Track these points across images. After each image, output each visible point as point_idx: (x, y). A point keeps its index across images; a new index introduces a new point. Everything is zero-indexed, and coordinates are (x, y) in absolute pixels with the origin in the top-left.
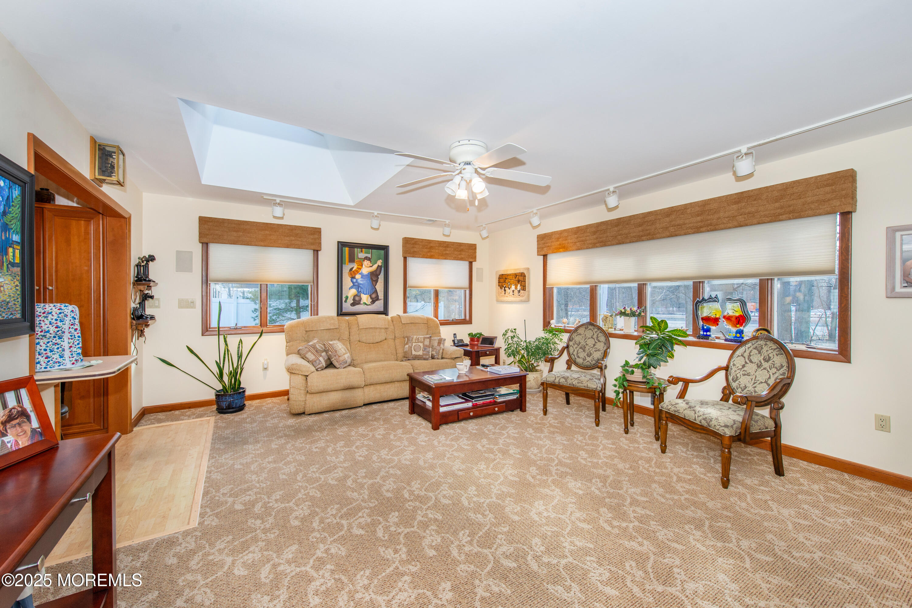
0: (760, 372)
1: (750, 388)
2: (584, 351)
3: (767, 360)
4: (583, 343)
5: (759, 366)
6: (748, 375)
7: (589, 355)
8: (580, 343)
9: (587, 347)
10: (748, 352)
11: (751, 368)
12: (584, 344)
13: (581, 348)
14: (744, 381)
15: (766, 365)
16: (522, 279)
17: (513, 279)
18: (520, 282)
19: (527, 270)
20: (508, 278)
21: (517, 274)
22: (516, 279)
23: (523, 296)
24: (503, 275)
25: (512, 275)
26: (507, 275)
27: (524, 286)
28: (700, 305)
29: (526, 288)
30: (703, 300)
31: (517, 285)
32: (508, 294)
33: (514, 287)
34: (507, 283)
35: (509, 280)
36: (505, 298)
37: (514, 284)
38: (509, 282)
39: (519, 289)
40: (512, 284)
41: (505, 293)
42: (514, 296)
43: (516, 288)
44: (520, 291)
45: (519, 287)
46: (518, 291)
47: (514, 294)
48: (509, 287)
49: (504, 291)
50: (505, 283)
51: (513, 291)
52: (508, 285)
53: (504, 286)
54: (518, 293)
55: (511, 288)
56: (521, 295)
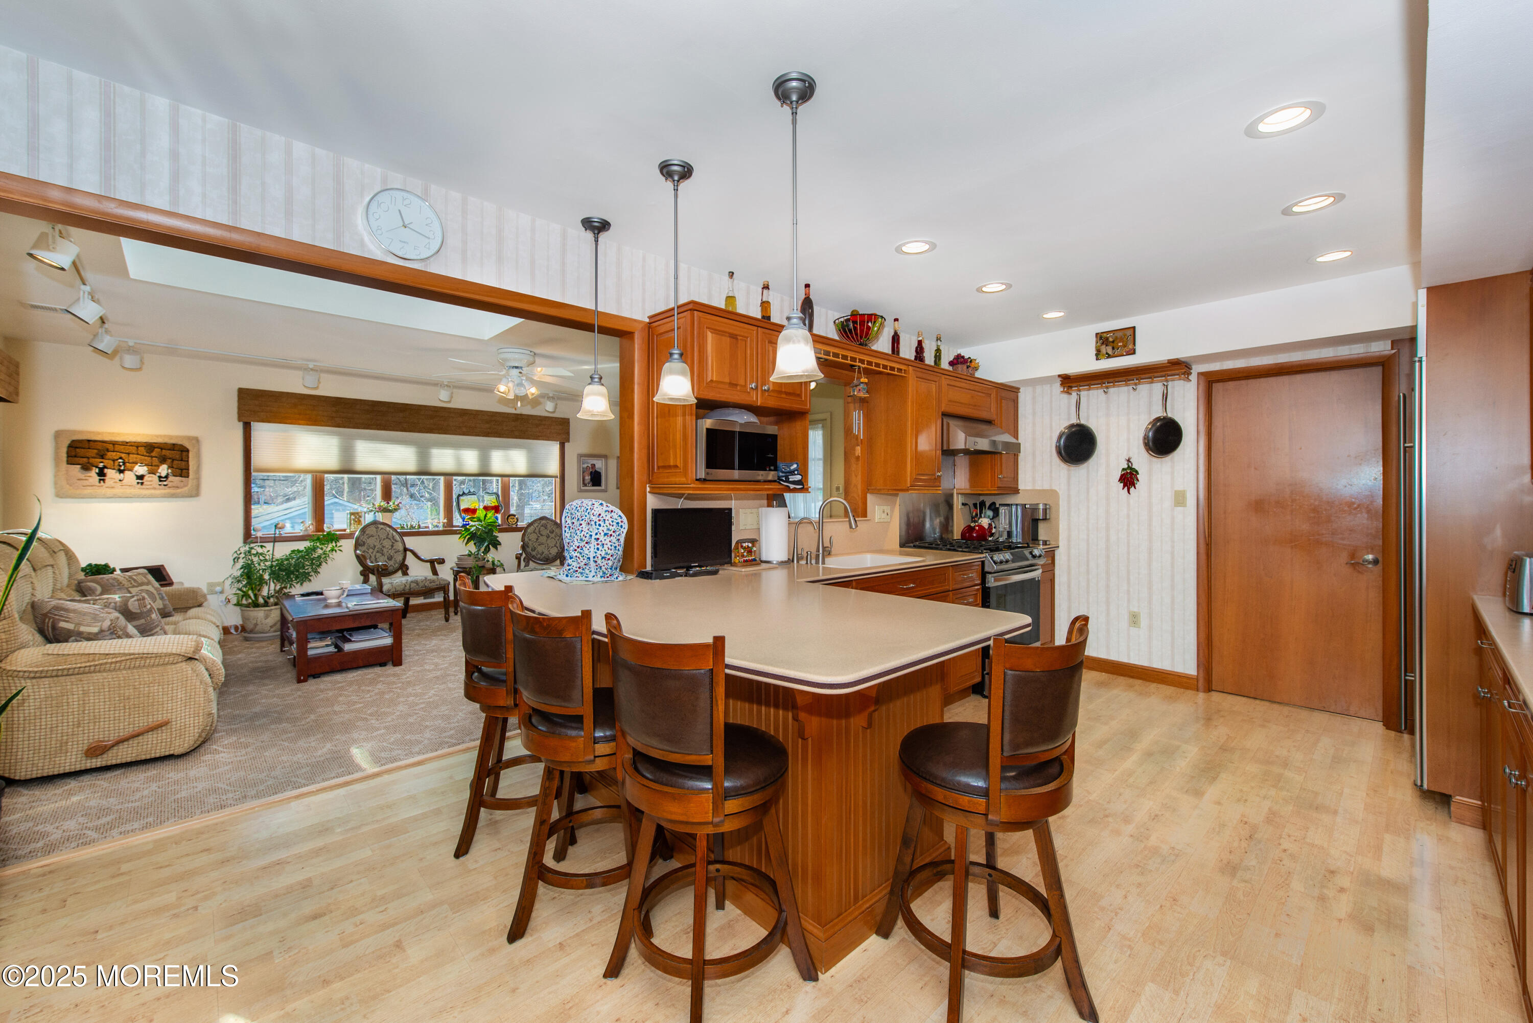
0: (549, 541)
1: (546, 552)
2: (383, 555)
3: (552, 532)
4: (378, 546)
5: (548, 537)
6: (542, 544)
7: (390, 558)
8: (375, 546)
9: (385, 550)
10: (537, 529)
11: (543, 539)
12: (381, 547)
13: (378, 552)
14: (540, 549)
15: (552, 535)
16: (176, 455)
17: (138, 454)
18: (170, 461)
19: (194, 442)
20: (116, 449)
21: (156, 445)
22: (153, 454)
23: (177, 487)
24: (95, 441)
25: (137, 445)
26: (114, 443)
27: (182, 470)
28: (461, 498)
29: (188, 473)
30: (464, 494)
31: (158, 466)
32: (116, 482)
33: (145, 468)
34: (114, 461)
35: (123, 455)
36: (103, 489)
37: (142, 463)
38: (121, 458)
39: (164, 474)
40: (133, 463)
41: (100, 480)
42: (144, 486)
43: (152, 472)
44: (167, 477)
45: (163, 470)
46: (160, 477)
47: (142, 484)
48: (122, 468)
49: (96, 475)
50: (103, 458)
51: (141, 477)
52: (116, 463)
53: (101, 465)
54: (160, 481)
55: (131, 470)
56: (170, 484)
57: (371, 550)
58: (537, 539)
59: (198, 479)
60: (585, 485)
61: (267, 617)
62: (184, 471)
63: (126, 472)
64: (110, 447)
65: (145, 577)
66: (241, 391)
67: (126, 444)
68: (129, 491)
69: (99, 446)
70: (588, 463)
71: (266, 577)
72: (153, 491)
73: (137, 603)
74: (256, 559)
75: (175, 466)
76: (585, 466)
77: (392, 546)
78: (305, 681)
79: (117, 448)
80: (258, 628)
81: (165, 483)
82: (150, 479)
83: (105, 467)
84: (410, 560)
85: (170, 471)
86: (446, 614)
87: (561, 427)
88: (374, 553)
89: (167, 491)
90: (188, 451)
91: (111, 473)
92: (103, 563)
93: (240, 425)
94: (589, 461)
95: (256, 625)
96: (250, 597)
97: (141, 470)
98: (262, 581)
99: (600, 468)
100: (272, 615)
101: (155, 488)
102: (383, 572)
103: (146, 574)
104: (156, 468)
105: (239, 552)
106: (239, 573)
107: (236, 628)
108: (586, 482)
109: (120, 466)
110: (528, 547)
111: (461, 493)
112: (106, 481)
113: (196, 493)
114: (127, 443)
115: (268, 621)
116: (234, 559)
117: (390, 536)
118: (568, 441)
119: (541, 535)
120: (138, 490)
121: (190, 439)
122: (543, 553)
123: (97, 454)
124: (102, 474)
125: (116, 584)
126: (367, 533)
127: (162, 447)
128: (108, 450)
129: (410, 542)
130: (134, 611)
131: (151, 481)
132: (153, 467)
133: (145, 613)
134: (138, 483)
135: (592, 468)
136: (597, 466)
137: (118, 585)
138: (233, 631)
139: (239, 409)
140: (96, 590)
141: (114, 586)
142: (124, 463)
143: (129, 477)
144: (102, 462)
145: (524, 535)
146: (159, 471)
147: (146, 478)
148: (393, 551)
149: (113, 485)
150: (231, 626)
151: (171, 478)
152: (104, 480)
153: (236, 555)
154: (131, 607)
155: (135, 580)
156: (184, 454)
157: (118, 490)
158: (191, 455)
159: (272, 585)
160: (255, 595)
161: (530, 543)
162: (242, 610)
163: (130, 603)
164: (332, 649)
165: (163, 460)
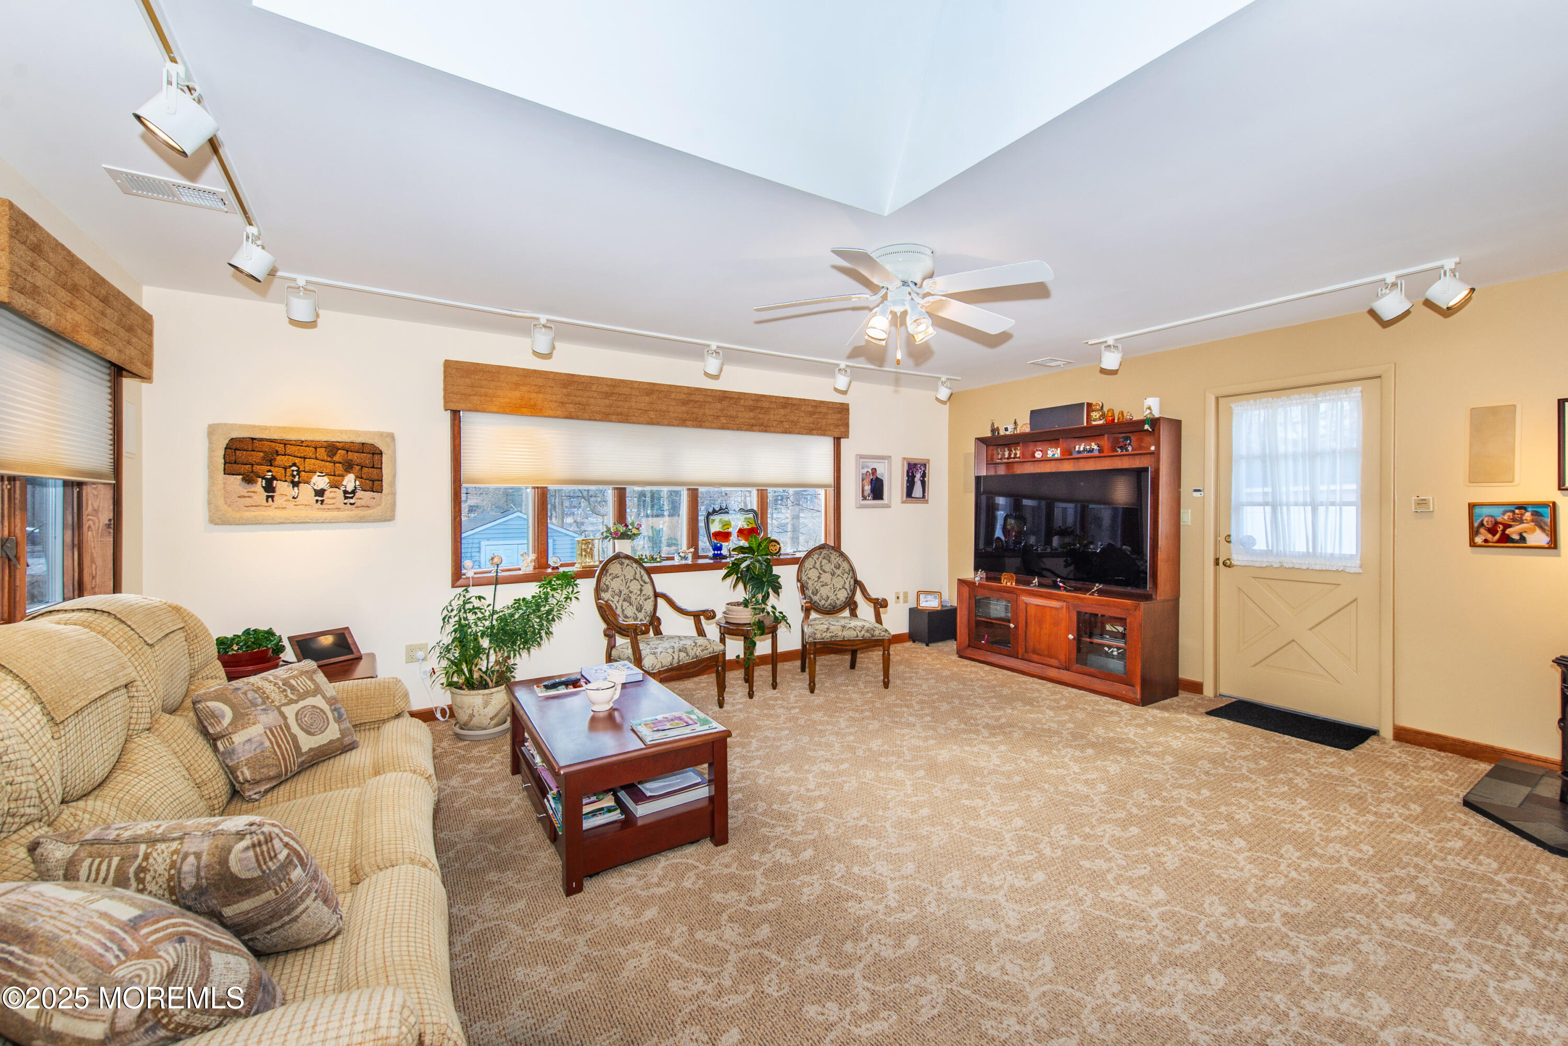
0: (835, 580)
1: (833, 597)
6: (826, 585)
7: (639, 609)
10: (818, 563)
11: (826, 577)
12: (628, 592)
13: (625, 600)
14: (824, 591)
15: (838, 572)
16: (365, 458)
17: (316, 458)
18: (358, 468)
19: (388, 440)
20: (288, 452)
21: (340, 445)
22: (336, 458)
23: (368, 507)
24: (261, 440)
25: (316, 446)
26: (285, 443)
27: (374, 483)
28: (712, 517)
29: (382, 486)
30: (714, 511)
31: (343, 476)
32: (288, 500)
33: (326, 479)
34: (285, 468)
35: (297, 461)
36: (271, 512)
37: (324, 474)
38: (294, 465)
39: (350, 489)
40: (310, 472)
41: (268, 497)
42: (324, 506)
43: (335, 485)
44: (354, 492)
45: (350, 481)
46: (345, 492)
47: (322, 501)
48: (296, 479)
49: (262, 490)
50: (271, 465)
51: (320, 493)
52: (289, 472)
53: (269, 475)
54: (346, 498)
55: (308, 483)
56: (359, 503)
57: (617, 598)
58: (819, 578)
59: (394, 494)
60: (864, 498)
61: (486, 704)
62: (376, 483)
63: (301, 485)
64: (280, 448)
65: (312, 680)
66: (448, 365)
67: (300, 443)
68: (303, 513)
69: (266, 446)
70: (868, 467)
71: (485, 643)
72: (336, 513)
73: (251, 853)
74: (471, 617)
75: (364, 476)
76: (865, 471)
77: (641, 590)
78: (579, 889)
79: (290, 449)
80: (475, 721)
81: (352, 501)
82: (332, 495)
83: (274, 478)
84: (664, 610)
85: (358, 483)
86: (719, 696)
87: (839, 416)
88: (621, 602)
89: (355, 512)
90: (381, 453)
91: (282, 487)
92: (266, 629)
93: (446, 418)
94: (869, 464)
95: (472, 716)
96: (464, 674)
97: (321, 482)
98: (479, 650)
99: (882, 475)
100: (493, 702)
101: (338, 509)
102: (633, 633)
103: (314, 672)
104: (339, 478)
105: (450, 608)
106: (447, 640)
107: (443, 712)
108: (866, 493)
109: (294, 476)
110: (807, 589)
111: (711, 510)
112: (275, 499)
113: (389, 517)
114: (302, 442)
115: (486, 710)
116: (444, 619)
117: (638, 576)
118: (847, 436)
119: (825, 572)
120: (317, 512)
121: (381, 435)
122: (828, 597)
123: (263, 458)
124: (269, 488)
125: (259, 700)
126: (610, 572)
127: (348, 448)
128: (277, 453)
129: (663, 582)
130: (244, 875)
131: (333, 498)
132: (336, 478)
133: (275, 873)
134: (317, 501)
135: (873, 474)
136: (878, 472)
137: (264, 703)
138: (438, 715)
139: (445, 390)
140: (223, 717)
141: (255, 705)
142: (299, 472)
143: (306, 492)
144: (270, 471)
145: (799, 571)
146: (344, 483)
147: (327, 494)
148: (643, 598)
149: (285, 504)
150: (436, 708)
151: (360, 493)
152: (272, 497)
153: (445, 612)
154: (234, 866)
155: (293, 688)
156: (376, 457)
157: (292, 512)
158: (385, 458)
159: (493, 658)
160: (470, 671)
161: (810, 582)
162: (452, 693)
163: (232, 857)
164: (616, 815)
165: (349, 467)
